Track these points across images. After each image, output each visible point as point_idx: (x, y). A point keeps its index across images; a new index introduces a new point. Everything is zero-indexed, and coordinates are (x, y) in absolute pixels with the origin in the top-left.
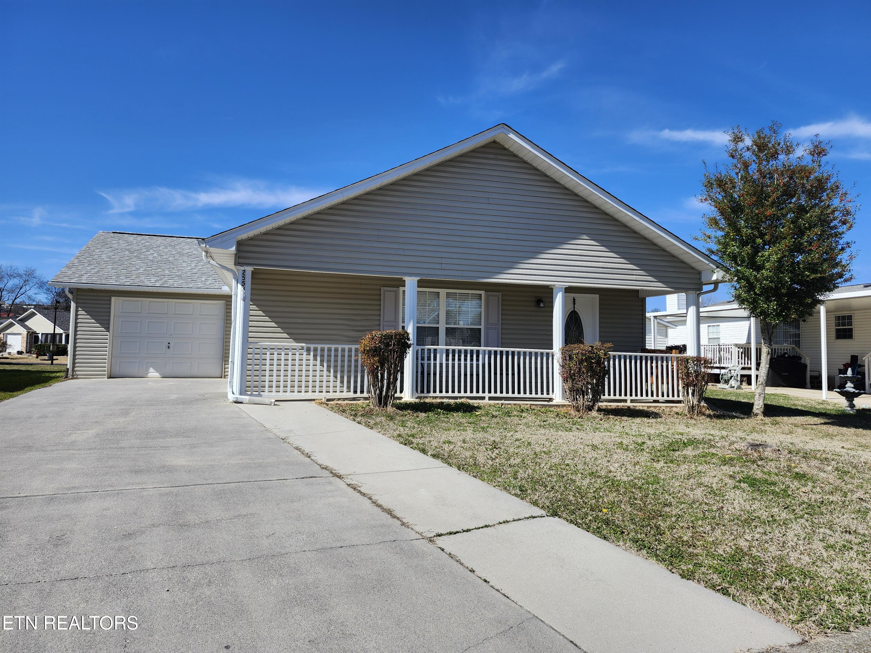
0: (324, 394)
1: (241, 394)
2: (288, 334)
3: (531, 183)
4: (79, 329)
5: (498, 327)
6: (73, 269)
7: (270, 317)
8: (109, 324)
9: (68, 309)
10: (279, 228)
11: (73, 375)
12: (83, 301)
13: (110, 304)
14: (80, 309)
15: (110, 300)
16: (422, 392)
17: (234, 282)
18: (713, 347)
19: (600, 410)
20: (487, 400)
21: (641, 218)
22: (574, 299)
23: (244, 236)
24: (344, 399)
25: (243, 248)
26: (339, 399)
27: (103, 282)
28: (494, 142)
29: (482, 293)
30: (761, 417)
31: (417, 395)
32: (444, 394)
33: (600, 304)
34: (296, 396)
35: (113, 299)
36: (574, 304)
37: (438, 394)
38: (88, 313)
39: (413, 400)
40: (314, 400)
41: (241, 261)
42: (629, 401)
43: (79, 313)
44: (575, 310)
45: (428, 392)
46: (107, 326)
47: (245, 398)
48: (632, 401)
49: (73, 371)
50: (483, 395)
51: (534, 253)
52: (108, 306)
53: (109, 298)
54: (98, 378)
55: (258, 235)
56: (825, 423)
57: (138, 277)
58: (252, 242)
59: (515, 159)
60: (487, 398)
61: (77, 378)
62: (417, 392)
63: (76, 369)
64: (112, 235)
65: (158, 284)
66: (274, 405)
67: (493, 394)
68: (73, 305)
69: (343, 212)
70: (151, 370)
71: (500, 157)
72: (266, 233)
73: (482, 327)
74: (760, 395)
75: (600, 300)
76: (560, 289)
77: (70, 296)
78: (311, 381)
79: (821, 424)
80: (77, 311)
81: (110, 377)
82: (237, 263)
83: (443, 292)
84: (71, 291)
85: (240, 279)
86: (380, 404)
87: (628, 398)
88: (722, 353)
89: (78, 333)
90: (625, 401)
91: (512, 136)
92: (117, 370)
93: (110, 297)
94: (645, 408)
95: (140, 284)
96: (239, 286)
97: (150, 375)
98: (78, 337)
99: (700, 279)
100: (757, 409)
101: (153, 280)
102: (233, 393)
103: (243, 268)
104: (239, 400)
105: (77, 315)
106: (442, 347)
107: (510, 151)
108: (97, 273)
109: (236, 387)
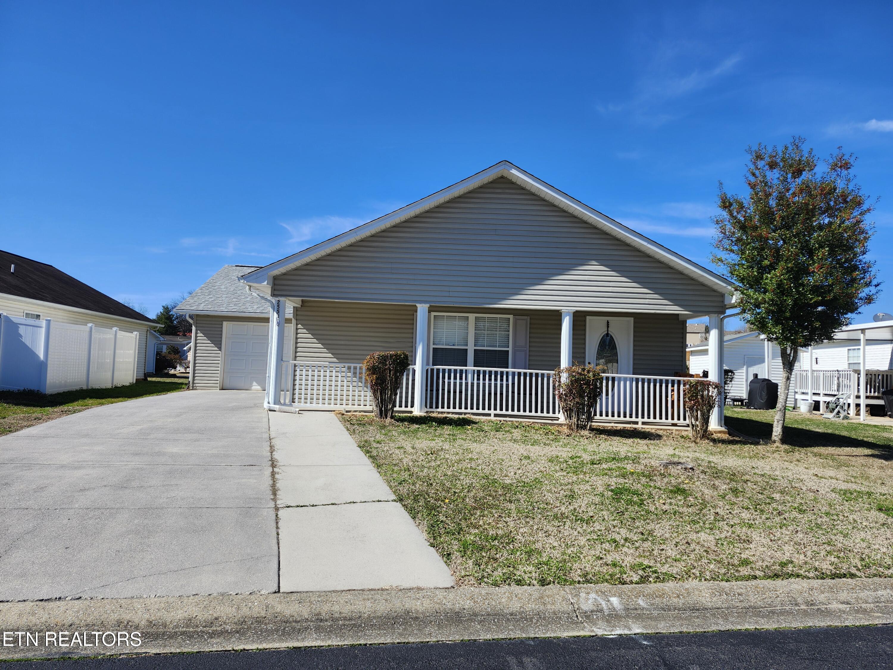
0: (344, 406)
1: (275, 404)
2: (332, 354)
3: (539, 213)
4: (198, 348)
5: (526, 349)
6: (195, 299)
7: (317, 339)
8: (221, 344)
9: (191, 331)
10: (307, 264)
11: (193, 387)
12: (201, 325)
13: (222, 328)
14: (199, 332)
15: (222, 324)
16: (431, 407)
17: (271, 310)
18: (846, 372)
19: (592, 429)
20: (492, 418)
21: (648, 243)
22: (608, 322)
23: (277, 272)
24: (360, 411)
25: (277, 282)
26: (355, 411)
27: (216, 309)
28: (502, 177)
29: (511, 317)
30: (778, 444)
31: (426, 410)
32: (451, 410)
33: (634, 327)
34: (320, 407)
35: (225, 323)
36: (608, 327)
37: (446, 410)
38: (205, 335)
39: (423, 414)
40: (334, 411)
41: (276, 293)
42: (640, 423)
43: (198, 335)
44: (609, 332)
45: (437, 407)
46: (219, 346)
47: (277, 407)
48: (643, 423)
49: (193, 383)
50: (489, 412)
51: (540, 280)
52: (220, 329)
53: (221, 323)
54: (212, 389)
55: (290, 271)
56: (873, 456)
57: (244, 304)
58: (286, 277)
59: (523, 192)
60: (492, 415)
61: (196, 389)
62: (426, 407)
63: (195, 381)
64: (235, 268)
65: (258, 311)
66: (299, 413)
67: (498, 412)
68: (194, 328)
69: (362, 249)
70: (255, 383)
71: (507, 191)
72: (296, 269)
73: (510, 349)
74: (778, 422)
75: (635, 322)
76: (568, 313)
77: (191, 321)
78: (333, 394)
79: (867, 456)
80: (196, 333)
81: (222, 389)
82: (273, 295)
83: (472, 317)
84: (191, 317)
85: (276, 307)
86: (381, 416)
87: (640, 420)
88: (841, 379)
89: (198, 351)
90: (637, 423)
91: (514, 171)
92: (227, 384)
93: (222, 321)
94: (653, 431)
95: (245, 310)
96: (275, 313)
97: (253, 388)
98: (197, 355)
99: (723, 302)
100: (775, 436)
101: (255, 307)
102: (269, 403)
103: (277, 299)
104: (272, 409)
105: (196, 337)
106: (470, 368)
107: (518, 185)
108: (212, 301)
109: (271, 398)
